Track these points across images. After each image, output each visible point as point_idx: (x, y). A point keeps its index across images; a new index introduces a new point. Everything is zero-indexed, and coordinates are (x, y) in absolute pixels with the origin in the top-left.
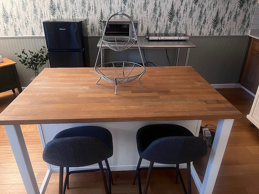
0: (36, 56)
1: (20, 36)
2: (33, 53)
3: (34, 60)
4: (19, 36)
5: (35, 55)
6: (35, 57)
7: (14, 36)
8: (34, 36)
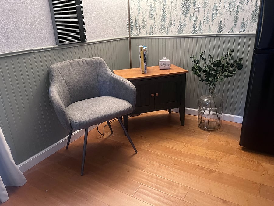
0: (217, 64)
1: (199, 34)
2: (213, 59)
3: (213, 70)
4: (197, 34)
5: (217, 62)
6: (215, 64)
7: (191, 34)
8: (220, 33)
